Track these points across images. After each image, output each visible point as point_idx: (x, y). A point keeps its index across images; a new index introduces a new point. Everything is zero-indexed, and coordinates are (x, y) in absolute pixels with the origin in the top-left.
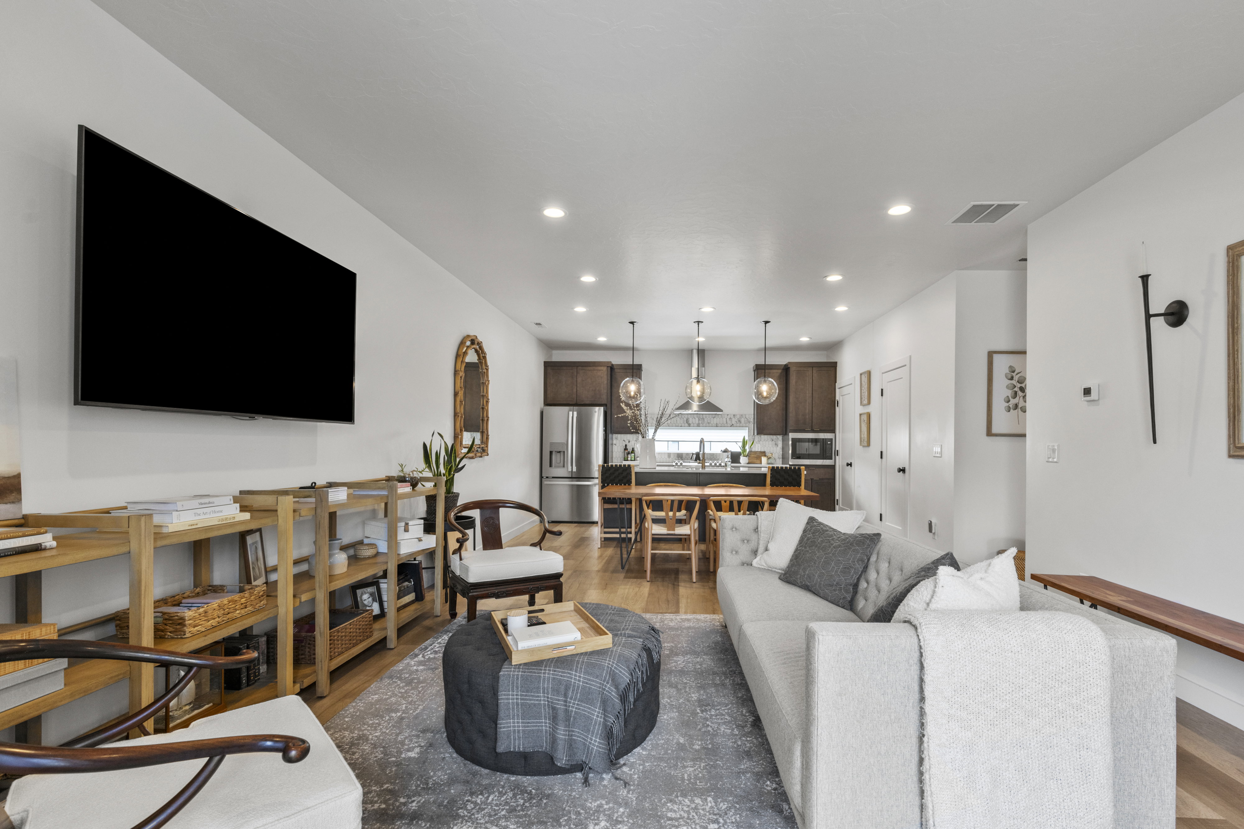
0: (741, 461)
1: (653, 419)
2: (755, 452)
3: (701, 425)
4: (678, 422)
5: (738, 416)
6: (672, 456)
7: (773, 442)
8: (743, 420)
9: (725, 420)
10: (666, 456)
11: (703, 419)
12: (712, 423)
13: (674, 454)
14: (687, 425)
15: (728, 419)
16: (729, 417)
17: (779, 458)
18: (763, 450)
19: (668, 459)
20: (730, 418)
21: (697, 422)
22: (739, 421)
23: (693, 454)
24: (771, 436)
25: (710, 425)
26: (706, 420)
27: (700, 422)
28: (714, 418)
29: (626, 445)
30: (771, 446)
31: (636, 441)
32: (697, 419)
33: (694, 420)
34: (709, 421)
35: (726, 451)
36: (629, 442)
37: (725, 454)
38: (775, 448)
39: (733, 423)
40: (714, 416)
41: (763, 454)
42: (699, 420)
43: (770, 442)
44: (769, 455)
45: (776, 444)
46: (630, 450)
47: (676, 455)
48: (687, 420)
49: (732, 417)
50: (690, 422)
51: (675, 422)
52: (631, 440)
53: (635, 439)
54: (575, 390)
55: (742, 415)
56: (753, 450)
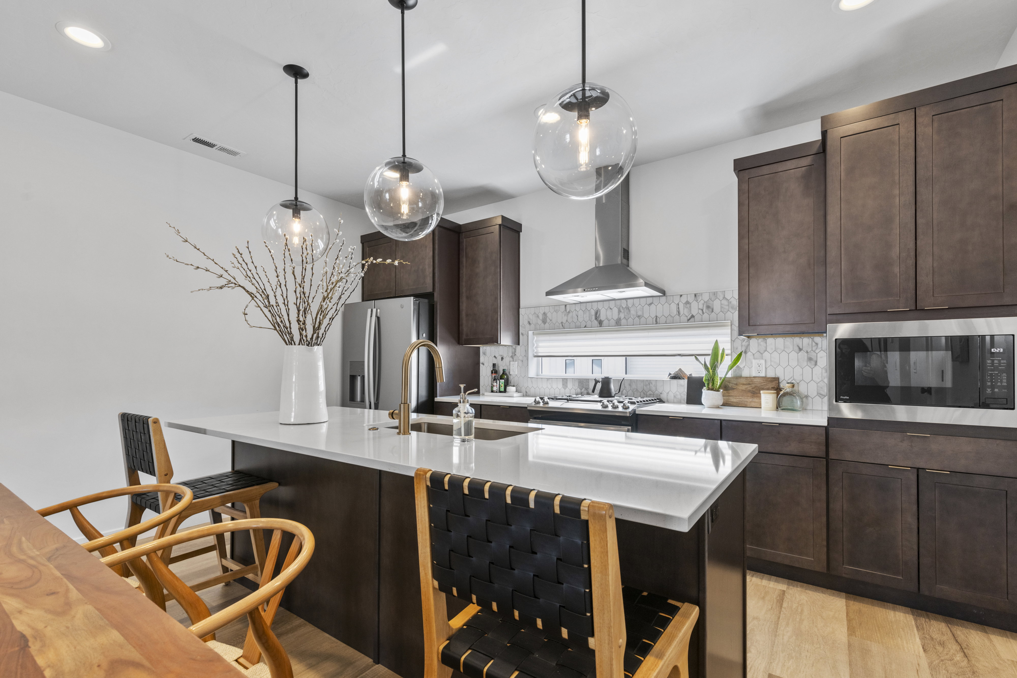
0: (703, 401)
1: (538, 317)
2: (750, 380)
3: (623, 322)
4: (580, 319)
5: (706, 297)
6: (570, 385)
7: (803, 354)
8: (717, 305)
9: (674, 307)
10: (560, 385)
11: (628, 308)
12: (646, 315)
13: (573, 379)
14: (596, 323)
15: (681, 306)
16: (684, 299)
17: (819, 394)
18: (771, 374)
19: (563, 390)
20: (687, 303)
21: (616, 317)
22: (708, 307)
23: (597, 382)
24: (797, 340)
25: (643, 320)
26: (633, 312)
27: (622, 316)
28: (651, 304)
29: (494, 365)
30: (794, 363)
31: (512, 357)
32: (615, 310)
33: (609, 312)
34: (640, 313)
35: (676, 377)
36: (502, 359)
37: (675, 381)
38: (808, 370)
39: (694, 312)
40: (649, 301)
41: (771, 385)
42: (619, 311)
43: (794, 355)
44: (786, 387)
45: (810, 359)
46: (501, 373)
47: (577, 384)
48: (596, 313)
49: (691, 299)
50: (602, 317)
51: (575, 320)
52: (505, 356)
53: (511, 355)
54: (393, 275)
55: (715, 294)
56: (745, 373)
